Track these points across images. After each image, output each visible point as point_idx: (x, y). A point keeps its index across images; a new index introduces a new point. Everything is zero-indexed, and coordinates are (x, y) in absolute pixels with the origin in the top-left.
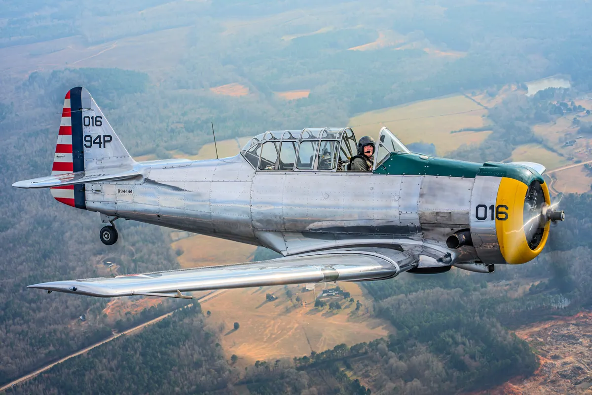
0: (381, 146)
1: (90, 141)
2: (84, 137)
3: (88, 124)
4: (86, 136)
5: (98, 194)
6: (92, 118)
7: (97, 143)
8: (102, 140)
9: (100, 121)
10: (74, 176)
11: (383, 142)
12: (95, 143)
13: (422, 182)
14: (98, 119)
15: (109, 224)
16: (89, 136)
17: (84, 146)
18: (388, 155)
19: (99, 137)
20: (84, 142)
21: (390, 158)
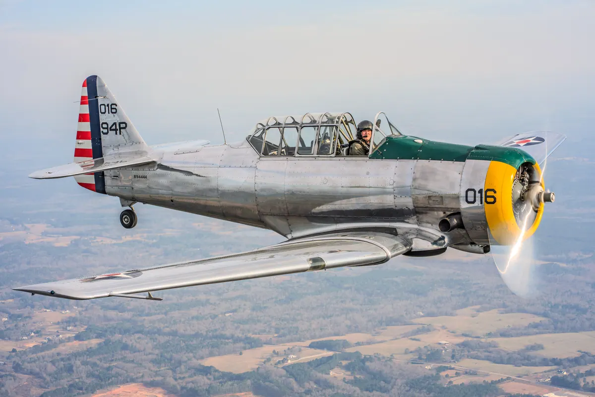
0: (377, 130)
1: (107, 128)
2: (101, 124)
3: (104, 111)
4: (103, 123)
5: (116, 179)
6: (108, 105)
7: (113, 130)
8: (118, 128)
9: (115, 109)
10: (93, 163)
11: (379, 127)
12: (111, 130)
13: (415, 167)
14: (113, 106)
15: (128, 208)
16: (106, 123)
17: (101, 133)
18: (383, 140)
19: (115, 124)
20: (102, 129)
21: (386, 143)
